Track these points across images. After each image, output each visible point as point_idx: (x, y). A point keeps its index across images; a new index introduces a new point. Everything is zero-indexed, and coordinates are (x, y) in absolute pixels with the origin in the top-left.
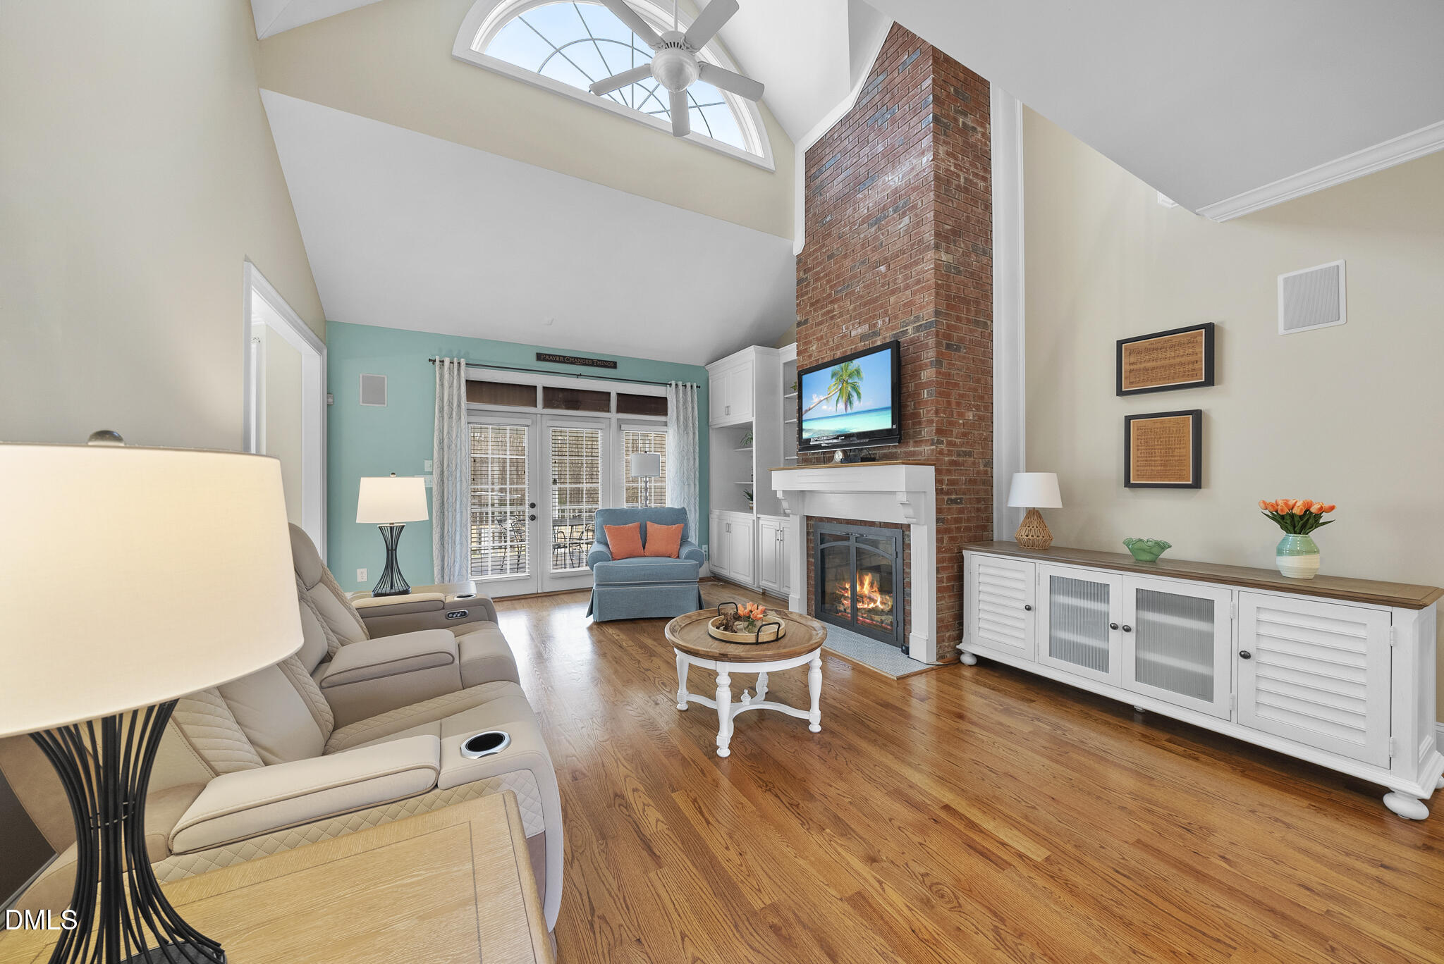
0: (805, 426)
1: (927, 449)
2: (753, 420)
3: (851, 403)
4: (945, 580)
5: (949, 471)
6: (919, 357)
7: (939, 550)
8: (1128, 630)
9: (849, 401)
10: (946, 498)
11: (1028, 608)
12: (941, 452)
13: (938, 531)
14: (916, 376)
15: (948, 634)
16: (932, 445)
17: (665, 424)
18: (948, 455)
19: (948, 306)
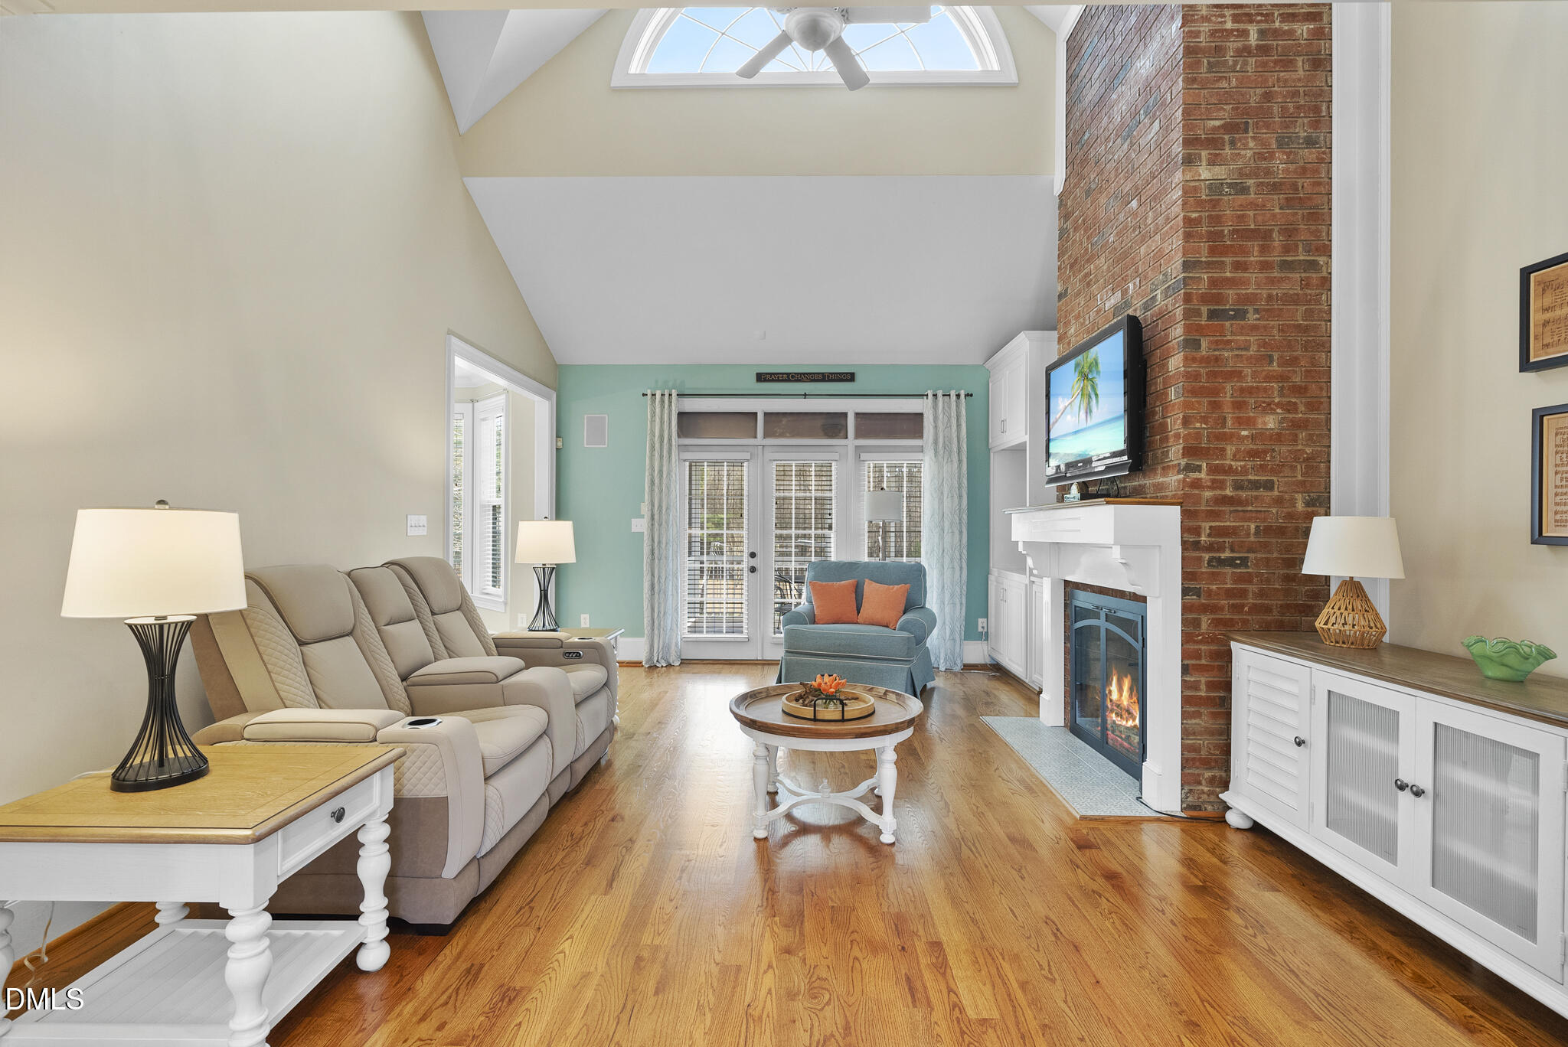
1: (1173, 480)
2: (1026, 438)
3: (1091, 412)
4: (1203, 687)
5: (1212, 515)
6: (1167, 336)
7: (1187, 638)
8: (1418, 793)
9: (1089, 411)
10: (1206, 556)
11: (1300, 743)
12: (1196, 484)
13: (1186, 608)
14: (1164, 365)
15: (1208, 774)
16: (1179, 473)
17: (921, 449)
18: (1212, 488)
19: (1212, 251)
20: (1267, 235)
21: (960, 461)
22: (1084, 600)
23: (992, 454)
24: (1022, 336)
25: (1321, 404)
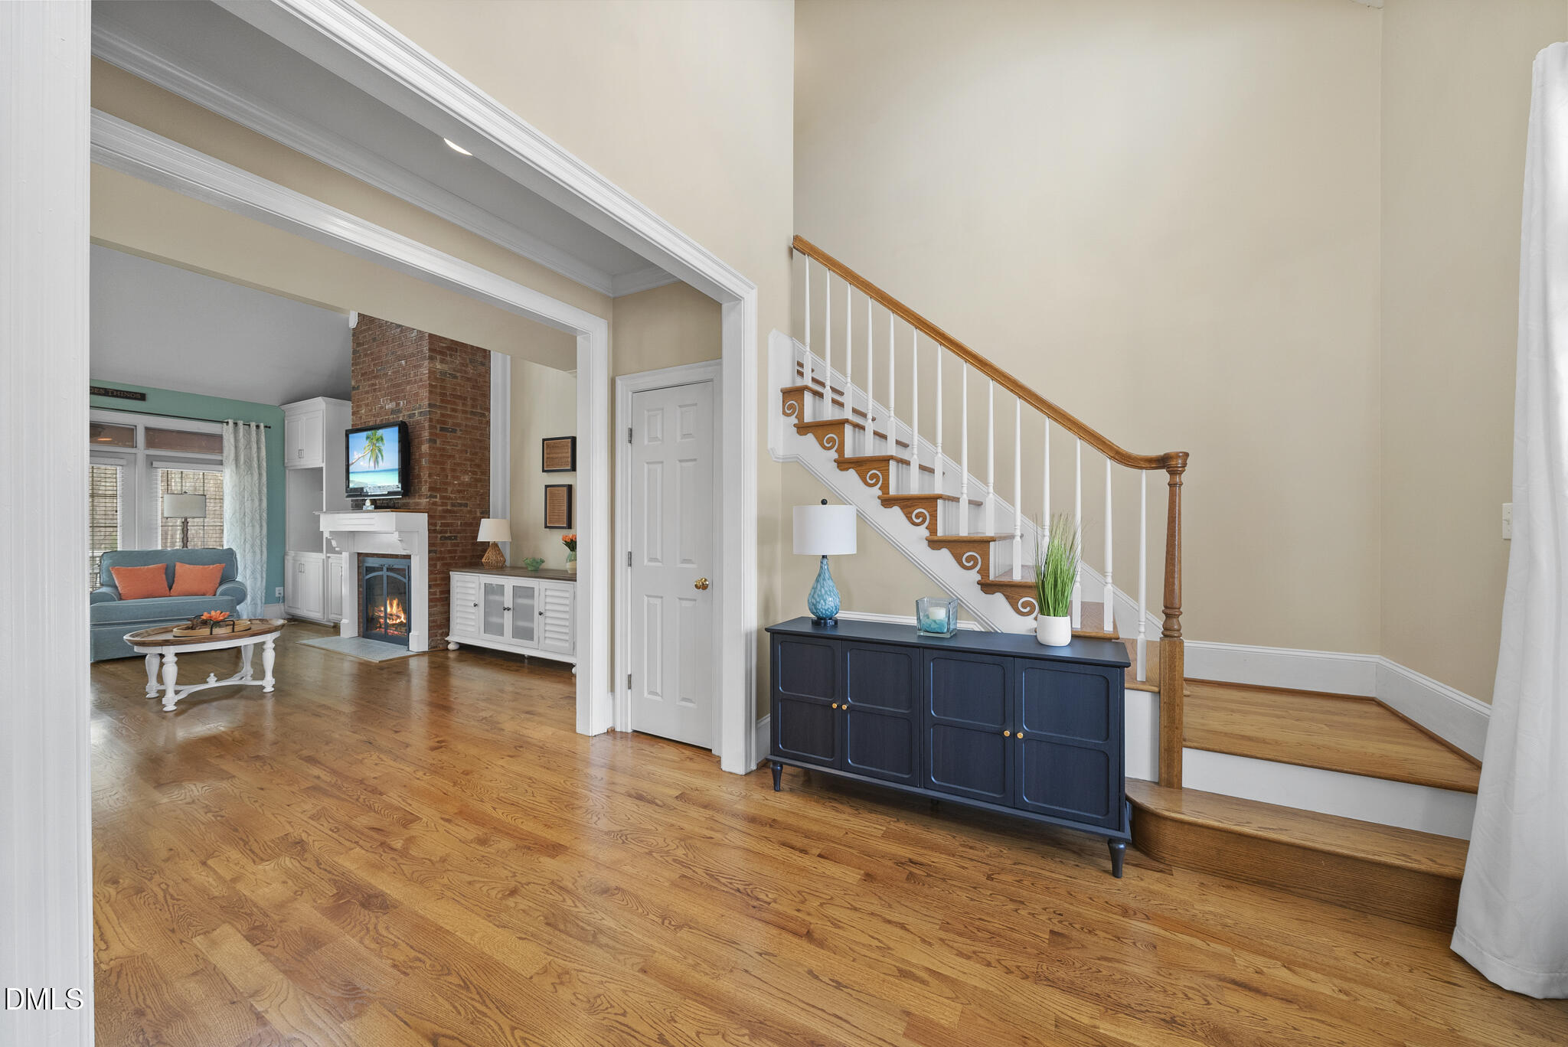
0: (352, 477)
1: (424, 501)
2: (323, 465)
3: (378, 463)
4: (438, 594)
5: (443, 517)
6: (421, 434)
7: (431, 572)
8: (509, 609)
9: (376, 461)
10: (439, 536)
11: (475, 605)
12: (435, 504)
13: (430, 559)
14: (419, 448)
15: (440, 631)
16: (427, 498)
18: (442, 506)
19: (442, 401)
20: (465, 399)
21: (260, 474)
22: (371, 562)
23: (287, 471)
24: (320, 399)
25: (486, 472)
